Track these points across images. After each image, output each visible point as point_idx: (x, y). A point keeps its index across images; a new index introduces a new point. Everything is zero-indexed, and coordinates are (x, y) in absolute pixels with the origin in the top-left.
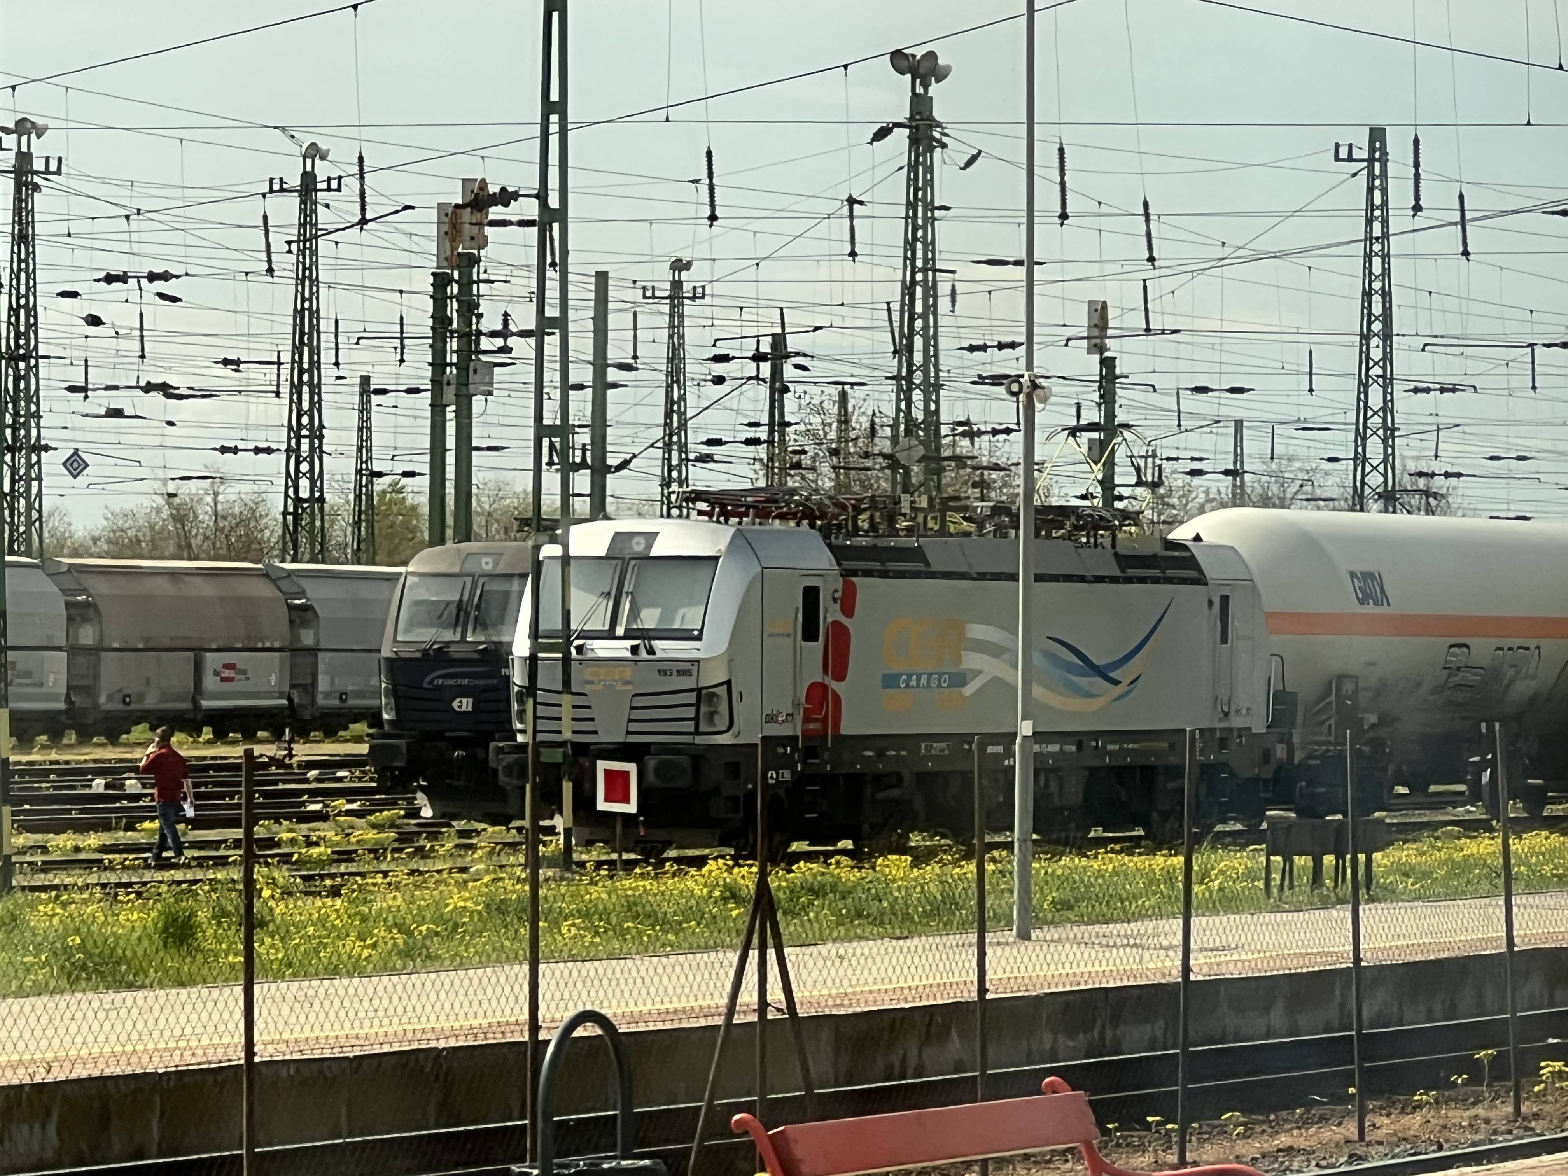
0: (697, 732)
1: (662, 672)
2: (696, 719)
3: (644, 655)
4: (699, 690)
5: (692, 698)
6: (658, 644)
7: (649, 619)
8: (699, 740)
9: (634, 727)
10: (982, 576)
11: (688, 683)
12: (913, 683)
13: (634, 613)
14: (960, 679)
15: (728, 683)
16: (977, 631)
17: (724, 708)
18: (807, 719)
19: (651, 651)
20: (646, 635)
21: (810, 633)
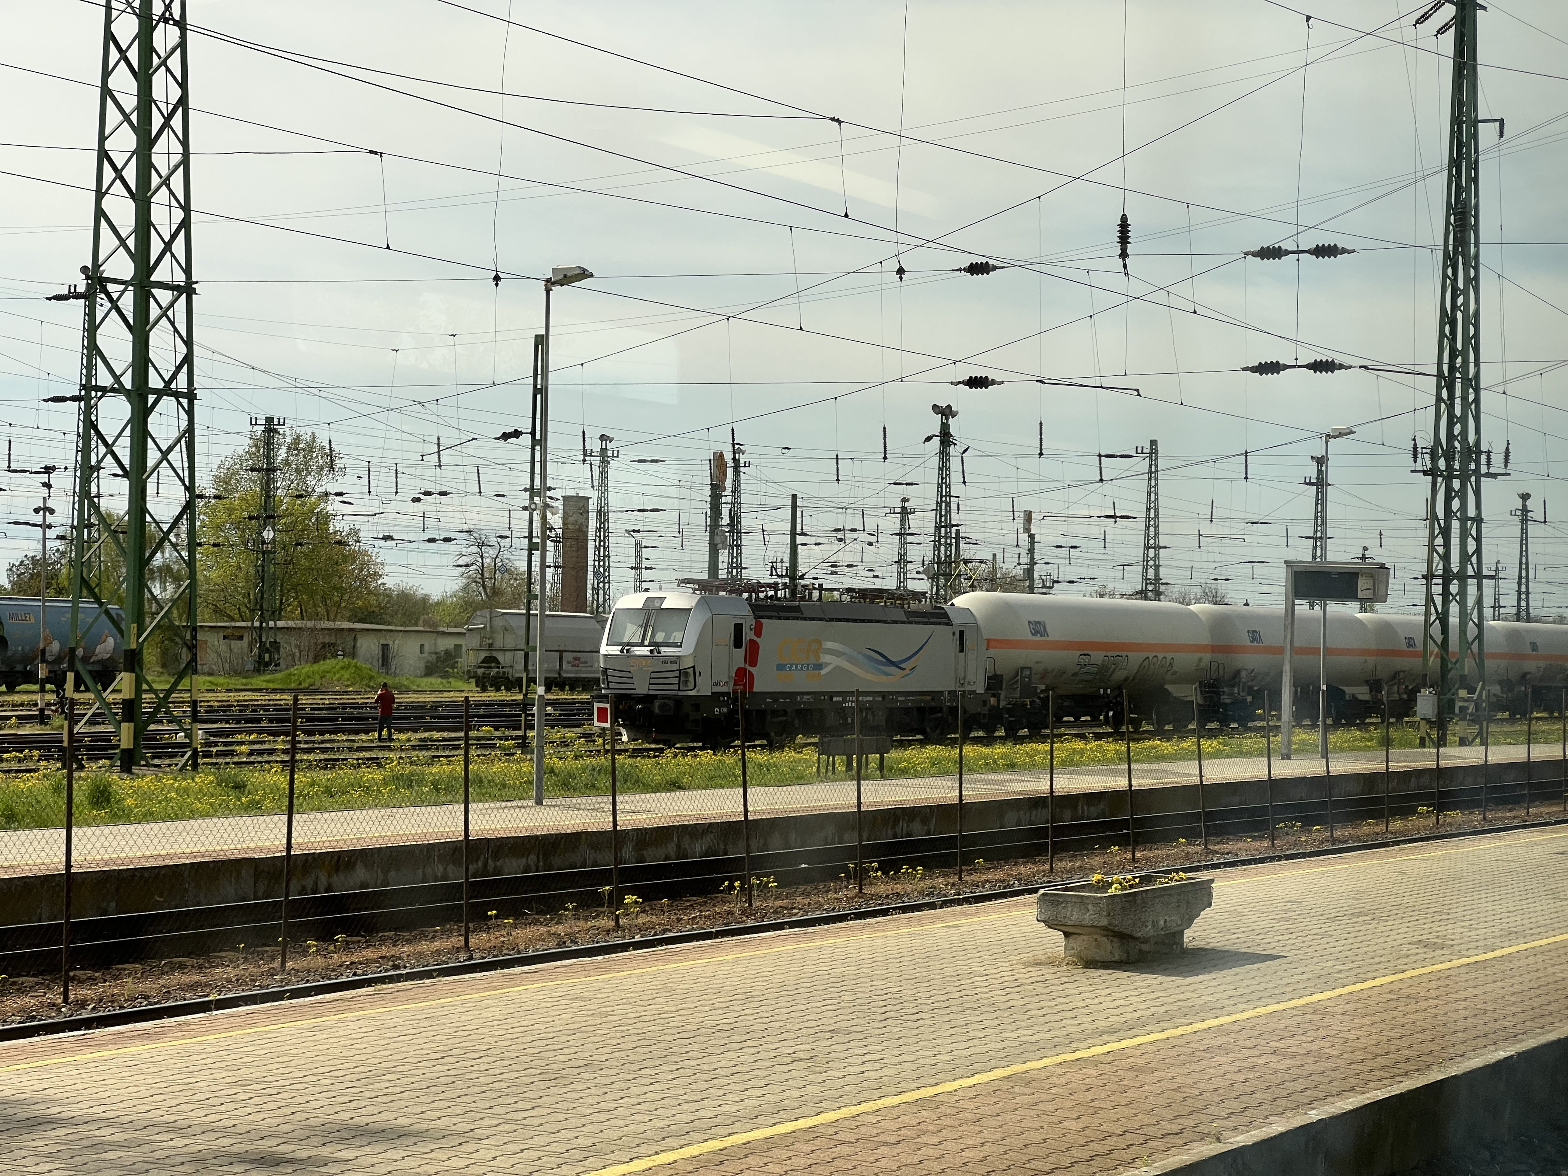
0: (679, 690)
1: (665, 662)
2: (679, 684)
3: (656, 654)
4: (680, 670)
5: (677, 674)
6: (662, 649)
7: (660, 637)
8: (680, 693)
9: (652, 687)
10: (832, 620)
11: (675, 667)
12: (794, 668)
13: (653, 636)
14: (819, 667)
15: (694, 667)
16: (829, 645)
17: (691, 679)
18: (735, 685)
19: (659, 652)
20: (657, 645)
21: (738, 644)
